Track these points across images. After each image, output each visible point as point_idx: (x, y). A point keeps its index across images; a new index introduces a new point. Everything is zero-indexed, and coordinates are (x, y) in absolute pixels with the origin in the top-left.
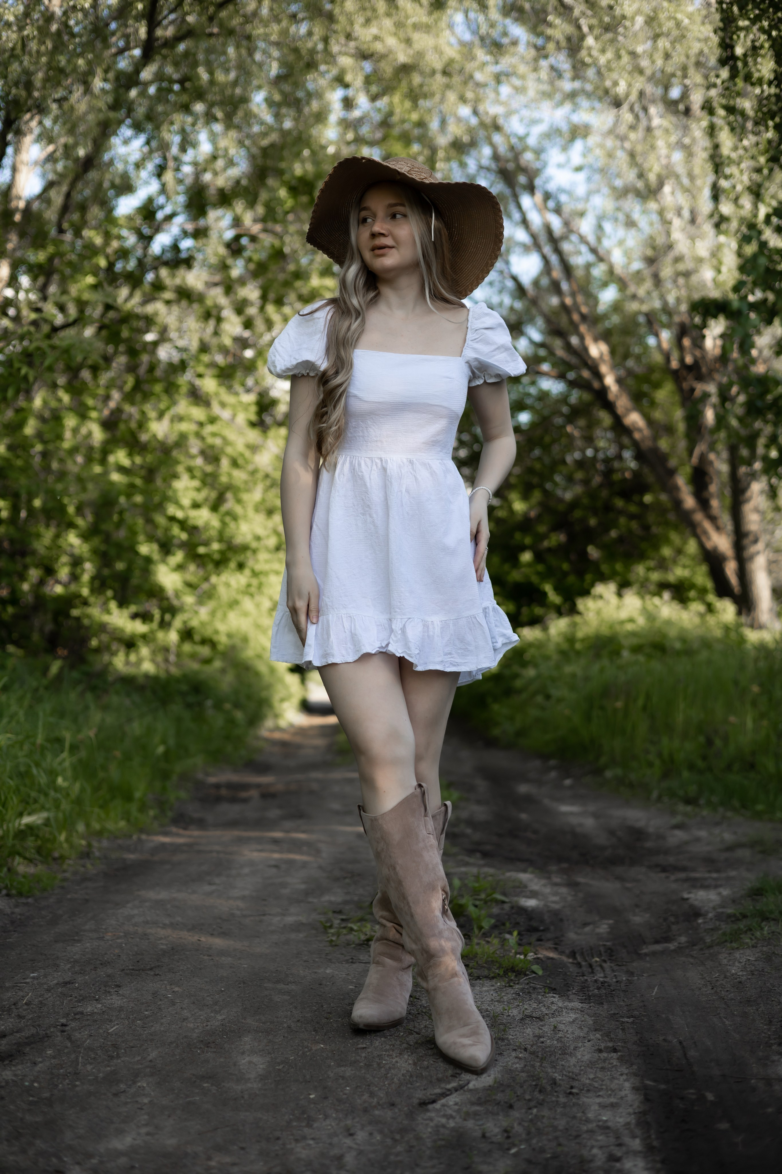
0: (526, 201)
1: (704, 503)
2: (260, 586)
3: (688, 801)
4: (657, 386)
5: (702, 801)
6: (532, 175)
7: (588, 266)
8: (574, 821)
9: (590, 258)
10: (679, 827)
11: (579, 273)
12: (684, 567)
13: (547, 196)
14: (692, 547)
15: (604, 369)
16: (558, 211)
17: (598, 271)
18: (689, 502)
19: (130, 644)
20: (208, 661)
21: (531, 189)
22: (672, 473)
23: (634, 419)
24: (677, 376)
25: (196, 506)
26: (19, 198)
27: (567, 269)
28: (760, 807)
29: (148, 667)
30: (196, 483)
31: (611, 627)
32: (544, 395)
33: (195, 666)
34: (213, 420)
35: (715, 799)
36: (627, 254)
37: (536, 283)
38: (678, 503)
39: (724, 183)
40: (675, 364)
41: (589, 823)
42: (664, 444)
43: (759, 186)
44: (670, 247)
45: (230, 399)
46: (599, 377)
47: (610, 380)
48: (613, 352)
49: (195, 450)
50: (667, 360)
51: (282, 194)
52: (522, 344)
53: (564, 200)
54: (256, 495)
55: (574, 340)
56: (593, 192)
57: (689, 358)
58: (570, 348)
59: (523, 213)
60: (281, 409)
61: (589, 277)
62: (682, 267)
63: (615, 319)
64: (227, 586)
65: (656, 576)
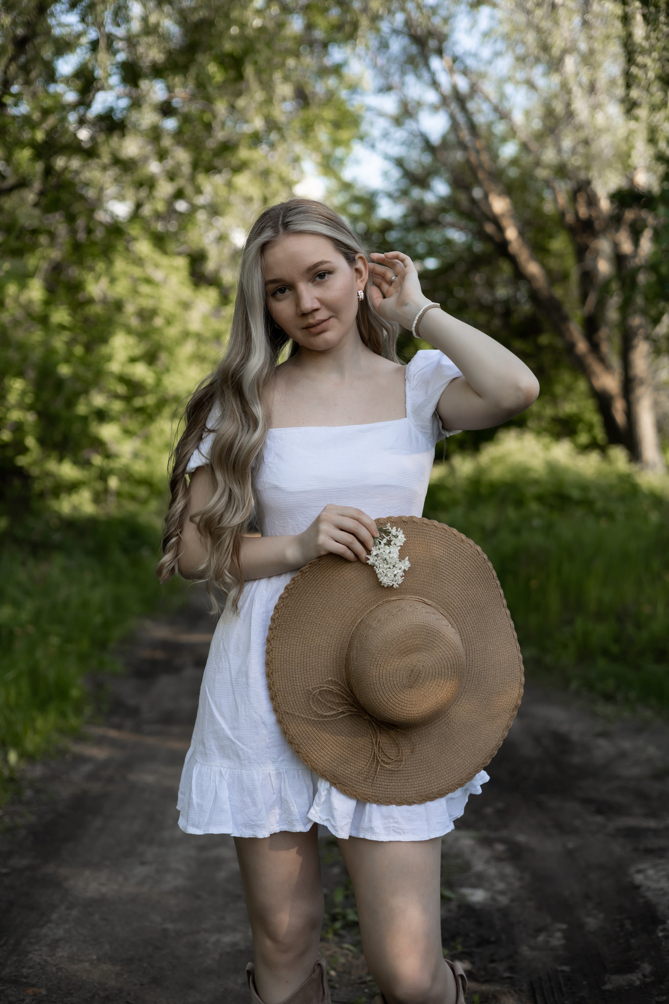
0: (436, 63)
1: (595, 347)
3: (609, 698)
4: (551, 236)
5: (620, 697)
6: (442, 38)
7: (490, 125)
9: (494, 116)
11: (483, 130)
12: (573, 402)
13: (455, 59)
15: (506, 222)
16: (465, 72)
17: (500, 128)
18: (582, 346)
19: (72, 487)
20: (144, 502)
21: (440, 52)
22: (565, 319)
23: (533, 268)
24: (572, 230)
25: (133, 360)
27: (473, 128)
30: (132, 340)
32: (449, 242)
33: (133, 507)
34: (148, 281)
35: (633, 694)
36: (527, 113)
37: (444, 140)
38: (571, 347)
39: (637, 72)
40: (570, 218)
42: (558, 292)
44: (570, 114)
45: (164, 261)
46: (501, 229)
47: (511, 234)
48: (515, 207)
49: (130, 308)
50: (562, 215)
51: (212, 68)
52: (430, 198)
53: (470, 62)
54: (188, 348)
55: (477, 193)
56: (497, 54)
57: (583, 212)
58: (473, 201)
59: (433, 75)
60: (210, 266)
61: (491, 134)
62: (582, 135)
63: (513, 173)
64: (162, 432)
65: (549, 411)
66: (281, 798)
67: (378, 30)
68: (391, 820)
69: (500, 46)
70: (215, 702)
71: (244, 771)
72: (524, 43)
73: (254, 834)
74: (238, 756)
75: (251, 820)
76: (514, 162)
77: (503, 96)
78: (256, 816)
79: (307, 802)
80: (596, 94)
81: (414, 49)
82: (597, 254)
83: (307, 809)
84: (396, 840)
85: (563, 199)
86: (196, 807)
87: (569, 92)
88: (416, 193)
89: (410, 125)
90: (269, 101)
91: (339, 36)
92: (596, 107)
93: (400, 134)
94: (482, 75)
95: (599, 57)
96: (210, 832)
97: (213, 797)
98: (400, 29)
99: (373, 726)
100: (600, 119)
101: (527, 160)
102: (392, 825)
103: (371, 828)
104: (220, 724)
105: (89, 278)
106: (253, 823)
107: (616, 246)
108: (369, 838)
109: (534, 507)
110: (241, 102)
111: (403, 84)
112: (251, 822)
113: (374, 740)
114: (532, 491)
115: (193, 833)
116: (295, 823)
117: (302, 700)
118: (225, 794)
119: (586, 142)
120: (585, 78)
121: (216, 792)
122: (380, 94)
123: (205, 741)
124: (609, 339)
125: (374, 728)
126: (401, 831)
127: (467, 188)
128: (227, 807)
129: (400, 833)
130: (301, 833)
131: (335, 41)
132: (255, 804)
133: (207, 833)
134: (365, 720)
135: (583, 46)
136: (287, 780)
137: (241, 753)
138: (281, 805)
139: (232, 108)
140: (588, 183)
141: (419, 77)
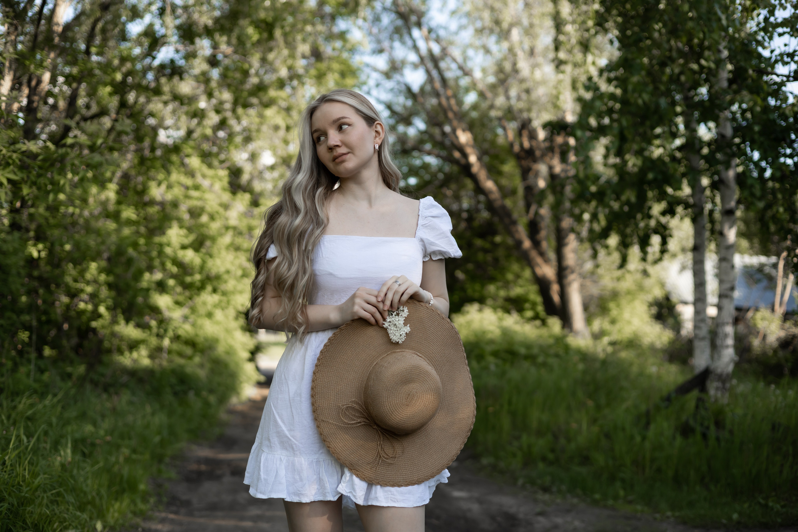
0: (416, 33)
1: (536, 244)
2: (228, 302)
3: (546, 490)
4: (503, 162)
5: (554, 489)
6: (421, 15)
7: (457, 79)
8: (465, 505)
9: (459, 73)
10: (541, 514)
11: (451, 83)
12: (521, 286)
13: (430, 31)
14: (527, 273)
15: (469, 150)
16: (438, 40)
17: (464, 82)
18: (527, 244)
19: (133, 345)
20: (190, 358)
21: (419, 25)
22: (514, 223)
23: (489, 185)
24: (518, 157)
25: (184, 247)
26: (58, 24)
27: (444, 81)
28: (597, 496)
29: (146, 362)
30: (183, 232)
31: (476, 335)
32: (426, 166)
33: (181, 361)
34: (197, 187)
35: (564, 488)
36: (484, 70)
37: (422, 89)
38: (519, 243)
39: (562, 38)
40: (517, 148)
41: (475, 508)
42: (508, 203)
43: (588, 40)
44: (516, 71)
45: (210, 172)
46: (465, 155)
47: (473, 159)
48: (475, 139)
49: (183, 208)
50: (511, 145)
51: (250, 30)
52: (412, 132)
53: (442, 33)
54: (227, 239)
55: (447, 129)
56: (462, 28)
57: (526, 144)
58: (444, 134)
59: (414, 41)
60: (245, 177)
61: (458, 86)
62: (524, 86)
63: (474, 114)
64: (204, 303)
65: (502, 293)
66: (320, 478)
67: (373, 8)
68: (390, 493)
69: (464, 21)
70: (278, 413)
71: (296, 458)
72: (481, 19)
73: (300, 499)
74: (293, 448)
75: (299, 491)
76: (475, 107)
77: (465, 58)
78: (301, 488)
79: (336, 481)
80: (535, 57)
81: (399, 22)
82: (537, 174)
83: (336, 486)
84: (392, 506)
85: (511, 135)
86: (263, 481)
87: (515, 55)
88: (401, 128)
89: (397, 77)
90: (292, 56)
91: (344, 10)
92: (534, 66)
93: (390, 84)
94: (451, 43)
95: (537, 30)
96: (272, 497)
97: (275, 474)
98: (389, 8)
99: (379, 434)
100: (538, 74)
101: (484, 105)
102: (390, 496)
103: (376, 497)
104: (281, 427)
105: (153, 185)
106: (299, 492)
107: (551, 168)
108: (375, 505)
109: (491, 359)
110: (271, 56)
111: (392, 48)
112: (298, 492)
113: (379, 443)
114: (489, 348)
115: (260, 497)
116: (327, 494)
117: (334, 413)
118: (282, 473)
119: (528, 91)
120: (527, 46)
121: (277, 471)
122: (374, 55)
123: (271, 438)
124: (547, 238)
125: (379, 435)
126: (395, 500)
127: (440, 125)
128: (284, 481)
129: (395, 502)
130: (330, 501)
131: (341, 15)
132: (301, 480)
133: (269, 497)
134: (374, 429)
135: (525, 22)
136: (323, 466)
137: (294, 446)
138: (320, 483)
139: (264, 60)
140: (530, 121)
141: (403, 43)
